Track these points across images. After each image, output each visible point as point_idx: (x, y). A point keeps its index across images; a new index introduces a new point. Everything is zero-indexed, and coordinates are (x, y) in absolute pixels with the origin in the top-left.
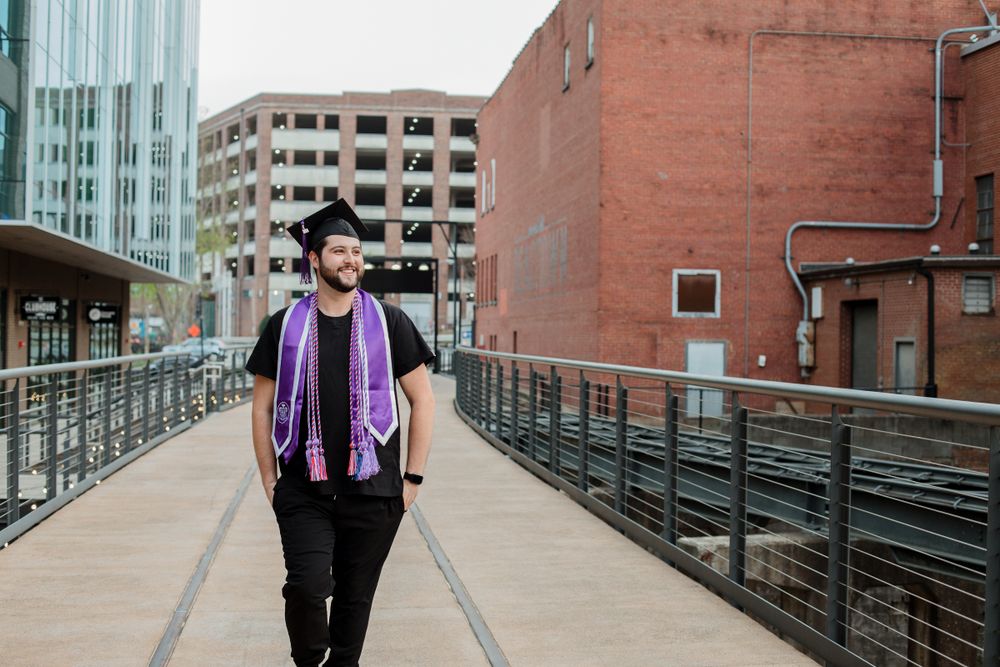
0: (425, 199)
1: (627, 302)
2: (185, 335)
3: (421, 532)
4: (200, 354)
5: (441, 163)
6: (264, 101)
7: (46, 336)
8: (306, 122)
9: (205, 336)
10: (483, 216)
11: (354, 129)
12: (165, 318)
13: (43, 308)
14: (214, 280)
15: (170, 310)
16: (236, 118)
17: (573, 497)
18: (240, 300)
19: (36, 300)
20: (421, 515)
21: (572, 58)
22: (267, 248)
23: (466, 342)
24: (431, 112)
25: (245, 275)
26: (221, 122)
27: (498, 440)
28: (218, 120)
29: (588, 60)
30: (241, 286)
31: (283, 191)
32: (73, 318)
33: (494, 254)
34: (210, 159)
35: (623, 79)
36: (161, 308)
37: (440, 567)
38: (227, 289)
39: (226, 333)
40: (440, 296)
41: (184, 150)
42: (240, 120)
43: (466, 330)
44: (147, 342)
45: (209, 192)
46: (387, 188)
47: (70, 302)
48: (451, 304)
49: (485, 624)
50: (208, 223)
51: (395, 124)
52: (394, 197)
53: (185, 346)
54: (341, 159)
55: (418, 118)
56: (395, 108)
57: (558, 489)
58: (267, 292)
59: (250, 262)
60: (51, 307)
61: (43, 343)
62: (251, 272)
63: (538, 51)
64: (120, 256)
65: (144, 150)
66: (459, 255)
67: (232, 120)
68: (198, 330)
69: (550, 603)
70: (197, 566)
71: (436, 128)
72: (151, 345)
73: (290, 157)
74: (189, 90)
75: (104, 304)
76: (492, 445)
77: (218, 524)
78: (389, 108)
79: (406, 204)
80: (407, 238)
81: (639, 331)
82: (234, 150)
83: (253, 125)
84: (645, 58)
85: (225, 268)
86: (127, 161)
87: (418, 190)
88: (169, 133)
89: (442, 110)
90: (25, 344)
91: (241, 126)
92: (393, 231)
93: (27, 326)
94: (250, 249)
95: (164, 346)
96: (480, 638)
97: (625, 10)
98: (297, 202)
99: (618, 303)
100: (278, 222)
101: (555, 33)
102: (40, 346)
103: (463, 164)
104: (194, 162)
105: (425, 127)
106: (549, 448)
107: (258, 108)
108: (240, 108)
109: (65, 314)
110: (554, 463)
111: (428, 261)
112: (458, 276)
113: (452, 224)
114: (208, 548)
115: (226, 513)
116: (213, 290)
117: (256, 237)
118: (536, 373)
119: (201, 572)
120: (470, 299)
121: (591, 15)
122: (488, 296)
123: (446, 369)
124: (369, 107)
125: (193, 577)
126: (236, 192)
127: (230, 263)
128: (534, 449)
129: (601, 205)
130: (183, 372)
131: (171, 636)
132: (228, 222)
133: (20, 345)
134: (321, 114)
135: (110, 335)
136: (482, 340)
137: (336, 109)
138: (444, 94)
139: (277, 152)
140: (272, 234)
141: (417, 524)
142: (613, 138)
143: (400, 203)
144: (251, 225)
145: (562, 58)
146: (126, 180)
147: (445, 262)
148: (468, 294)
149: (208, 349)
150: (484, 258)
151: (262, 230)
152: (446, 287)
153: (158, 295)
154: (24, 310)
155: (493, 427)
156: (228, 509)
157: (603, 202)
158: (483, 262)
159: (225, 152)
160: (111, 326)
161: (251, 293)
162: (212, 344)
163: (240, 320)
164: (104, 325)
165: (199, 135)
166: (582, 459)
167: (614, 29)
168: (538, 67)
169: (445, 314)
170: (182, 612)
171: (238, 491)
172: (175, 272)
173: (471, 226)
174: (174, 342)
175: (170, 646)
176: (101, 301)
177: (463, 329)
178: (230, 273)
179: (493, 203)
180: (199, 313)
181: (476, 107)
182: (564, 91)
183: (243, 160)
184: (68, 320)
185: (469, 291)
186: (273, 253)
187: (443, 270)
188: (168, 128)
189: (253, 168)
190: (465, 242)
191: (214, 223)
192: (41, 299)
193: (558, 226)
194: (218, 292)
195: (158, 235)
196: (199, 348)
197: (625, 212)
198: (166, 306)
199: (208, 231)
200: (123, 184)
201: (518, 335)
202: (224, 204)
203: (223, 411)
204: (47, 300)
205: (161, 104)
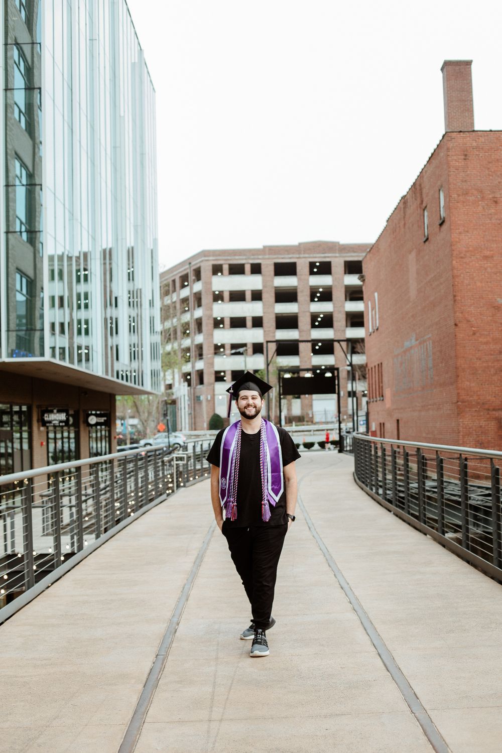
0: (327, 321)
1: (478, 395)
2: (156, 431)
3: (329, 566)
4: (167, 444)
5: (339, 294)
6: (205, 256)
7: (59, 436)
8: (236, 270)
9: (170, 432)
10: (370, 335)
11: (273, 273)
12: (141, 420)
13: (57, 417)
14: (174, 390)
15: (144, 412)
16: (185, 270)
17: (435, 539)
18: (194, 404)
19: (52, 412)
20: (330, 555)
21: (429, 217)
22: (212, 364)
23: (362, 429)
24: (328, 257)
25: (196, 385)
26: (175, 273)
27: (384, 501)
28: (172, 272)
29: (441, 219)
30: (194, 394)
31: (222, 321)
32: (77, 422)
33: (379, 363)
34: (168, 301)
35: (467, 232)
36: (137, 412)
37: (342, 588)
38: (184, 396)
39: (185, 428)
40: (342, 394)
41: (151, 298)
42: (188, 271)
43: (362, 419)
44: (129, 437)
45: (168, 324)
46: (299, 315)
47: (75, 411)
48: (350, 399)
49: (372, 623)
50: (169, 348)
51: (303, 267)
52: (304, 321)
53: (155, 439)
54: (264, 296)
55: (319, 262)
56: (302, 256)
57: (425, 534)
58: (213, 396)
59: (201, 374)
60: (63, 416)
61: (57, 441)
62: (201, 382)
63: (404, 213)
64: (109, 377)
65: (123, 300)
66: (354, 363)
67: (182, 271)
68: (164, 427)
69: (414, 609)
70: (182, 592)
71: (333, 269)
72: (131, 439)
73: (226, 296)
74: (152, 251)
75: (98, 412)
76: (380, 504)
77: (193, 564)
78: (298, 256)
79: (313, 326)
80: (315, 352)
81: (488, 416)
82: (185, 293)
83: (198, 274)
84: (483, 215)
85: (182, 380)
86: (111, 304)
87: (322, 316)
88: (140, 287)
89: (337, 255)
90: (45, 443)
91: (189, 275)
92: (305, 348)
93: (46, 430)
94: (200, 365)
95: (140, 440)
96: (368, 631)
97: (466, 181)
98: (232, 329)
99: (472, 396)
100: (219, 344)
101: (416, 199)
102: (55, 443)
103: (355, 294)
104: (158, 304)
105: (325, 269)
106: (418, 505)
107: (202, 261)
108: (189, 262)
109: (71, 421)
110: (422, 516)
111: (332, 369)
112: (354, 379)
113: (348, 341)
114: (187, 580)
115: (197, 558)
116: (174, 397)
117: (204, 357)
118: (408, 453)
119: (184, 596)
120: (364, 395)
121: (441, 186)
122: (376, 393)
123: (348, 448)
124: (282, 256)
125: (179, 599)
126: (187, 324)
127: (186, 377)
128: (409, 506)
129: (456, 325)
130: (160, 460)
131: (170, 634)
132: (183, 347)
133: (42, 444)
134: (248, 263)
135: (103, 433)
136: (374, 427)
137: (258, 259)
138: (338, 243)
139: (217, 293)
140: (215, 353)
141: (327, 560)
142: (462, 275)
143: (309, 326)
144: (200, 347)
145: (422, 217)
146: (111, 318)
147: (344, 369)
148: (363, 392)
149: (173, 440)
150: (373, 366)
151: (208, 351)
152: (346, 387)
153: (134, 402)
154: (44, 419)
155: (381, 491)
156: (198, 554)
157: (458, 323)
158: (372, 368)
159: (179, 295)
160: (103, 427)
161: (202, 398)
162: (176, 437)
163: (195, 418)
164: (99, 427)
165: (160, 283)
166: (440, 512)
167: (459, 195)
168: (405, 224)
169: (347, 407)
170: (175, 620)
171: (204, 542)
172: (148, 387)
173: (362, 340)
174: (148, 436)
175: (170, 639)
176: (96, 410)
177: (359, 418)
178: (186, 384)
179: (378, 325)
180: (165, 415)
181: (363, 251)
182: (425, 242)
183: (192, 301)
184: (73, 425)
185: (363, 389)
186: (217, 368)
187: (343, 375)
188: (139, 283)
189: (199, 305)
190: (359, 353)
191: (172, 348)
192: (55, 411)
193: (424, 341)
194: (178, 398)
195: (134, 358)
196: (166, 440)
197: (473, 329)
198: (141, 410)
199: (169, 354)
200: (109, 321)
201: (400, 422)
202: (179, 333)
203: (188, 487)
204: (59, 411)
205: (133, 262)
